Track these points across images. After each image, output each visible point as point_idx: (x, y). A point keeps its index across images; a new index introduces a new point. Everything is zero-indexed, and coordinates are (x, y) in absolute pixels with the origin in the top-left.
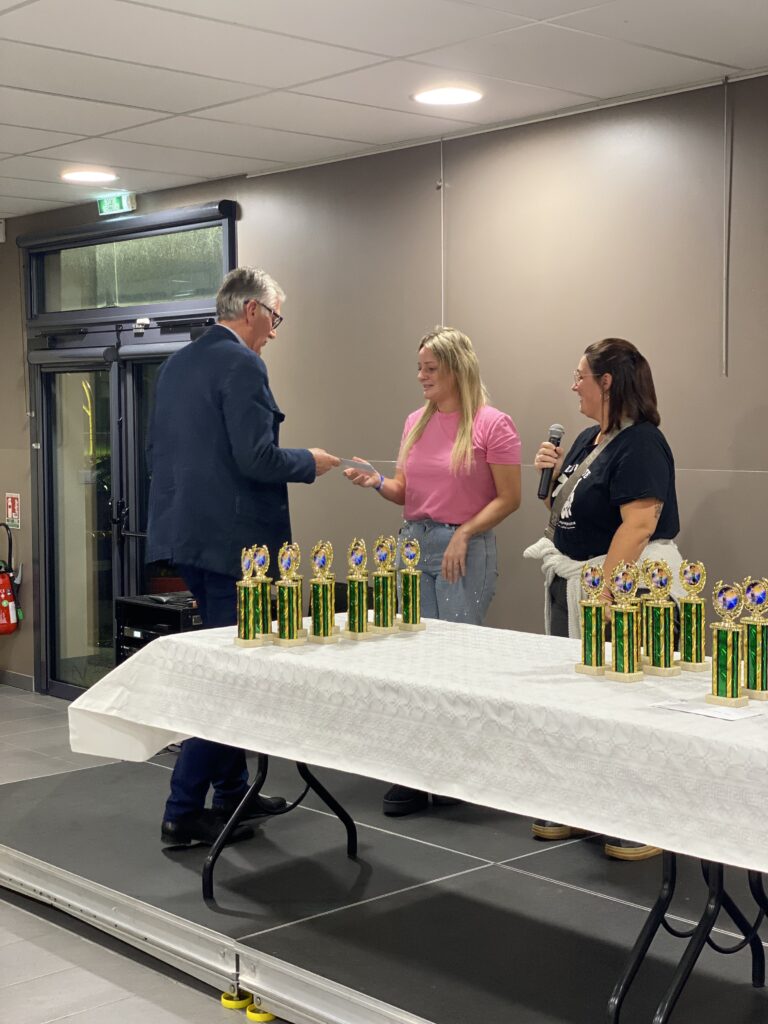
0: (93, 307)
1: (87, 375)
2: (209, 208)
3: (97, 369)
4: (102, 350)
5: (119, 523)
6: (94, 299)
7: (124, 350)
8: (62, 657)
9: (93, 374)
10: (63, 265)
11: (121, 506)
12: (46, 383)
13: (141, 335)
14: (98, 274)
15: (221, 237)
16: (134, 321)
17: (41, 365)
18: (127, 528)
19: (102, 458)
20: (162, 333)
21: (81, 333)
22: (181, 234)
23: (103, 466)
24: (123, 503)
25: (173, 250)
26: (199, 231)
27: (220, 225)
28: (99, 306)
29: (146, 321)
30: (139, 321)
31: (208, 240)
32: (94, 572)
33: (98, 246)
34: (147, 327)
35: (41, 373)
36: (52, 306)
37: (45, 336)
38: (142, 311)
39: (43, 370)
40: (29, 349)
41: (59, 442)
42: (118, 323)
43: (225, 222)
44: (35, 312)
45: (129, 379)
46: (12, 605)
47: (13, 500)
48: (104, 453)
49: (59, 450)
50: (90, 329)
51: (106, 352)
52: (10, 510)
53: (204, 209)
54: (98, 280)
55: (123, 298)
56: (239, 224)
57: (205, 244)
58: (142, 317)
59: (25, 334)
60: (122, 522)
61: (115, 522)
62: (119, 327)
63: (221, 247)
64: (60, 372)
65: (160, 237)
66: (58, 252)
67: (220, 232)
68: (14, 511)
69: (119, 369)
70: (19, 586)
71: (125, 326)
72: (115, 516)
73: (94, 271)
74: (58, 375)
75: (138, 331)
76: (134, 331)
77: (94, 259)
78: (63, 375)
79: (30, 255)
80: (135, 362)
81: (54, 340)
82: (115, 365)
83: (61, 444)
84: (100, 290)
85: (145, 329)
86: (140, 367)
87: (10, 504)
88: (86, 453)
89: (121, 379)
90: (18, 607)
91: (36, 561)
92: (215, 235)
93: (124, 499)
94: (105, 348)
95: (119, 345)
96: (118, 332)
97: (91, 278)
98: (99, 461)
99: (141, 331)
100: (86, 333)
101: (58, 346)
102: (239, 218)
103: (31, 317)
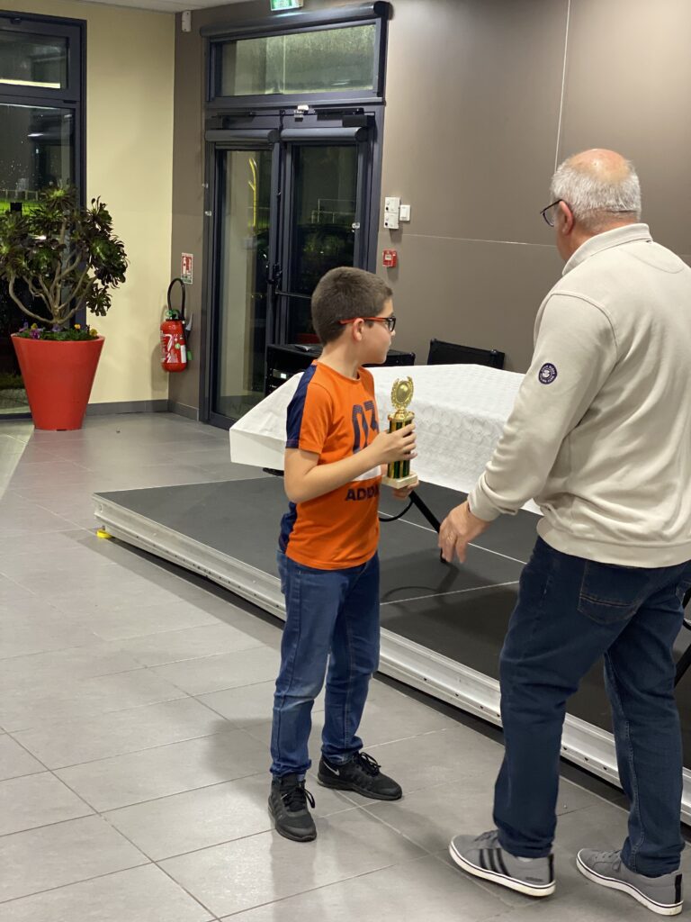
0: (261, 93)
1: (253, 153)
2: (366, 8)
3: (261, 148)
4: (266, 132)
5: (274, 284)
6: (264, 86)
7: (286, 132)
8: (222, 395)
9: (259, 153)
10: (238, 53)
11: (276, 269)
12: (218, 159)
13: (301, 119)
14: (268, 63)
15: (374, 34)
16: (295, 107)
17: (215, 143)
18: (280, 288)
19: (263, 230)
20: (319, 119)
21: (250, 116)
22: (340, 30)
23: (262, 236)
24: (277, 267)
25: (332, 44)
26: (356, 29)
27: (374, 23)
28: (267, 93)
29: (306, 108)
30: (299, 108)
31: (363, 37)
32: (251, 329)
33: (269, 39)
34: (306, 113)
35: (216, 150)
36: (226, 91)
37: (220, 117)
38: (303, 98)
39: (217, 147)
40: (207, 129)
41: (227, 211)
42: (282, 109)
43: (378, 21)
44: (213, 95)
45: (289, 159)
46: (183, 348)
47: (188, 259)
48: (265, 225)
49: (227, 219)
50: (258, 113)
51: (270, 134)
52: (185, 268)
53: (361, 8)
54: (267, 69)
55: (289, 86)
56: (391, 24)
57: (360, 40)
58: (303, 104)
59: (203, 114)
60: (276, 282)
61: (270, 282)
62: (283, 111)
63: (374, 43)
64: (231, 150)
65: (322, 33)
66: (234, 42)
67: (374, 30)
68: (187, 269)
69: (281, 150)
70: (189, 332)
71: (288, 111)
72: (270, 278)
73: (264, 61)
74: (229, 153)
75: (298, 116)
76: (295, 116)
77: (265, 50)
78: (234, 153)
79: (211, 44)
80: (295, 144)
81: (227, 121)
82: (277, 146)
83: (230, 213)
84: (268, 79)
85: (304, 114)
86: (298, 148)
87: (185, 262)
88: (249, 225)
89: (282, 159)
90: (187, 350)
91: (204, 312)
92: (369, 32)
93: (279, 263)
94: (268, 131)
95: (282, 128)
96: (282, 116)
97: (261, 68)
98: (260, 232)
99: (301, 116)
100: (254, 116)
101: (230, 127)
102: (391, 18)
103: (209, 100)
